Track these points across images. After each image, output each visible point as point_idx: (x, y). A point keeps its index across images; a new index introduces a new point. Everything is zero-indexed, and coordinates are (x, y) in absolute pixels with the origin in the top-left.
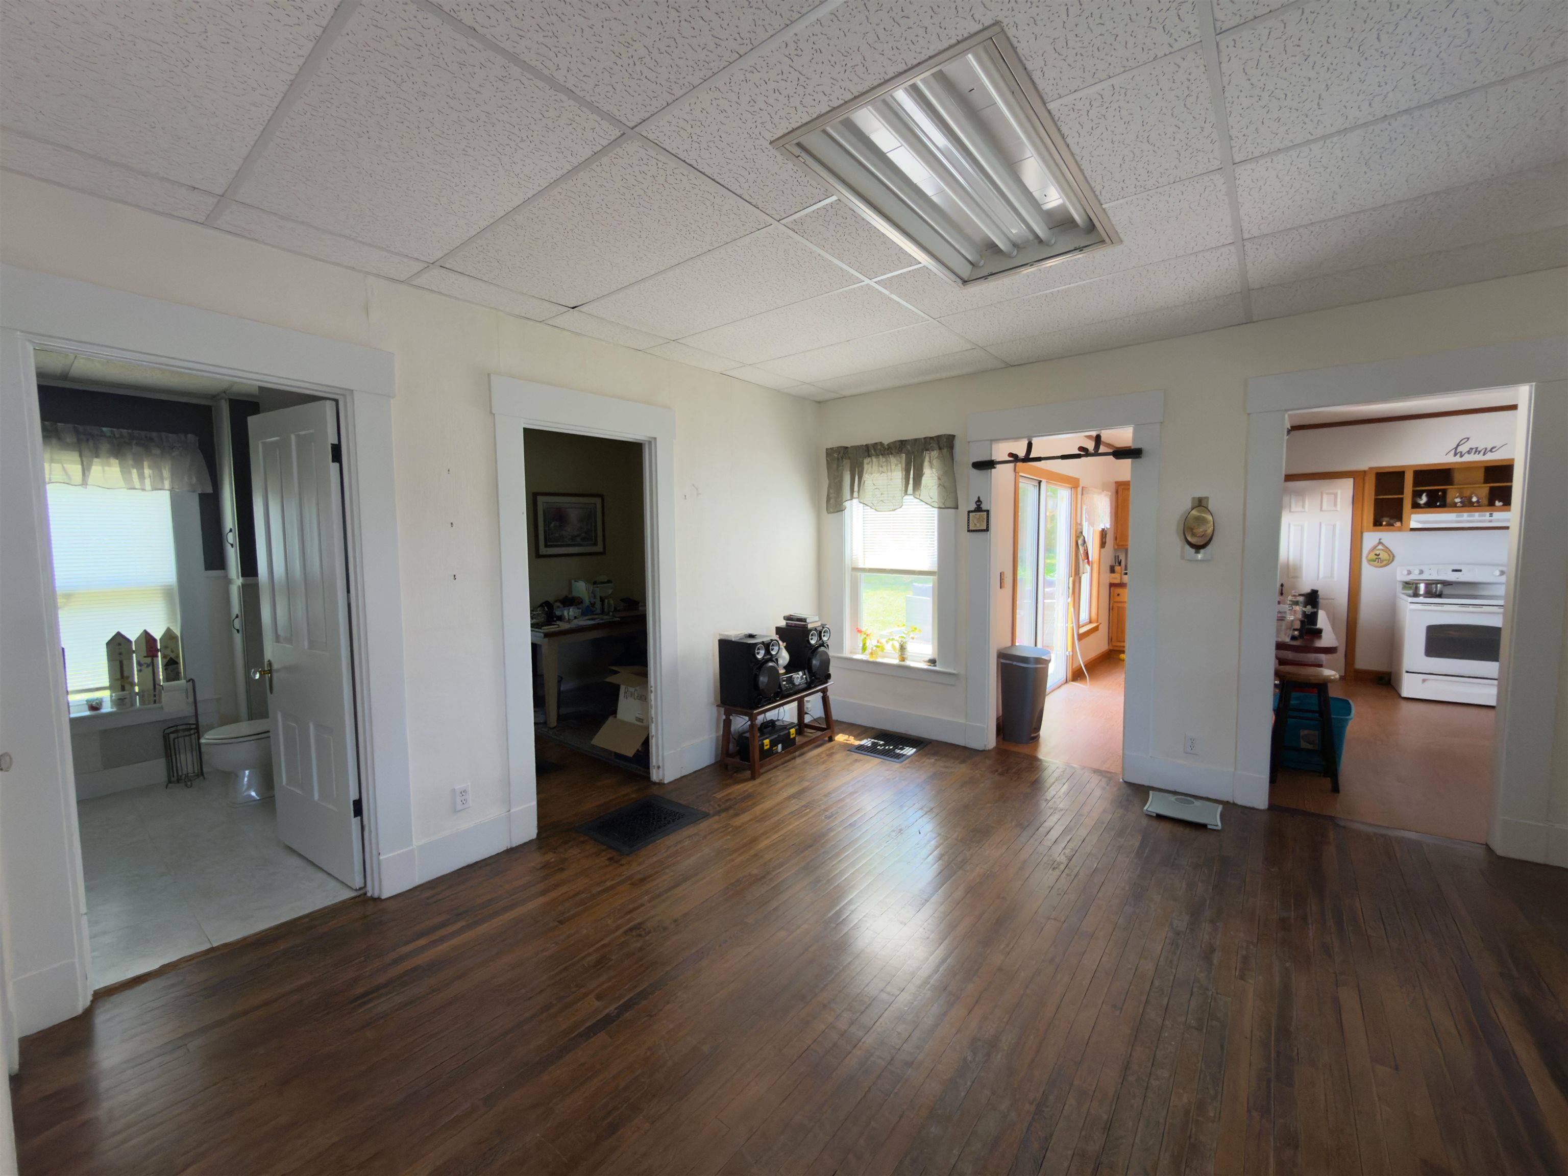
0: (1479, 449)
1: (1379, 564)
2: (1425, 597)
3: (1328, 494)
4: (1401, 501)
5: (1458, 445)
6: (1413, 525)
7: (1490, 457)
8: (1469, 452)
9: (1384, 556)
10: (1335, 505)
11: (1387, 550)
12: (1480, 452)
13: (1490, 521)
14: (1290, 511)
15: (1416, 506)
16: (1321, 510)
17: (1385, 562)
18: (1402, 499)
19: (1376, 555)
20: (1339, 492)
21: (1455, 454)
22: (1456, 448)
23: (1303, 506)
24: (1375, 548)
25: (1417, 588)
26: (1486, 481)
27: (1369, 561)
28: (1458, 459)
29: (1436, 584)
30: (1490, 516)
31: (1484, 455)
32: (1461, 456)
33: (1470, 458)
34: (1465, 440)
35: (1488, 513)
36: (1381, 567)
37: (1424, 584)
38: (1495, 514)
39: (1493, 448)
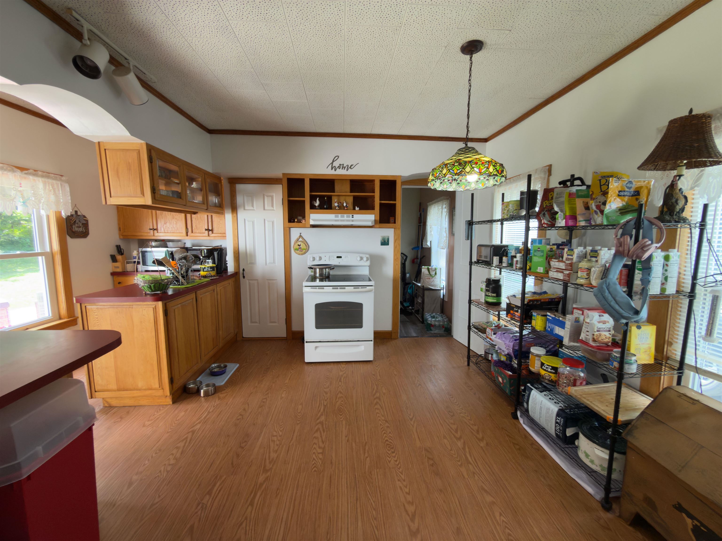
0: (344, 166)
1: (301, 252)
2: (319, 281)
3: (267, 196)
4: (304, 202)
5: (333, 161)
6: (312, 223)
7: (351, 172)
8: (339, 167)
9: (303, 246)
10: (272, 206)
11: (305, 242)
12: (345, 168)
13: (353, 221)
14: (244, 209)
15: (312, 207)
16: (264, 209)
17: (304, 251)
19: (298, 245)
20: (274, 195)
21: (332, 169)
22: (332, 163)
23: (253, 206)
24: (298, 240)
26: (351, 192)
27: (295, 250)
28: (333, 172)
29: (326, 268)
30: (353, 217)
31: (347, 170)
32: (335, 170)
33: (340, 172)
34: (337, 158)
35: (351, 215)
36: (302, 254)
37: (320, 269)
38: (355, 216)
39: (351, 166)
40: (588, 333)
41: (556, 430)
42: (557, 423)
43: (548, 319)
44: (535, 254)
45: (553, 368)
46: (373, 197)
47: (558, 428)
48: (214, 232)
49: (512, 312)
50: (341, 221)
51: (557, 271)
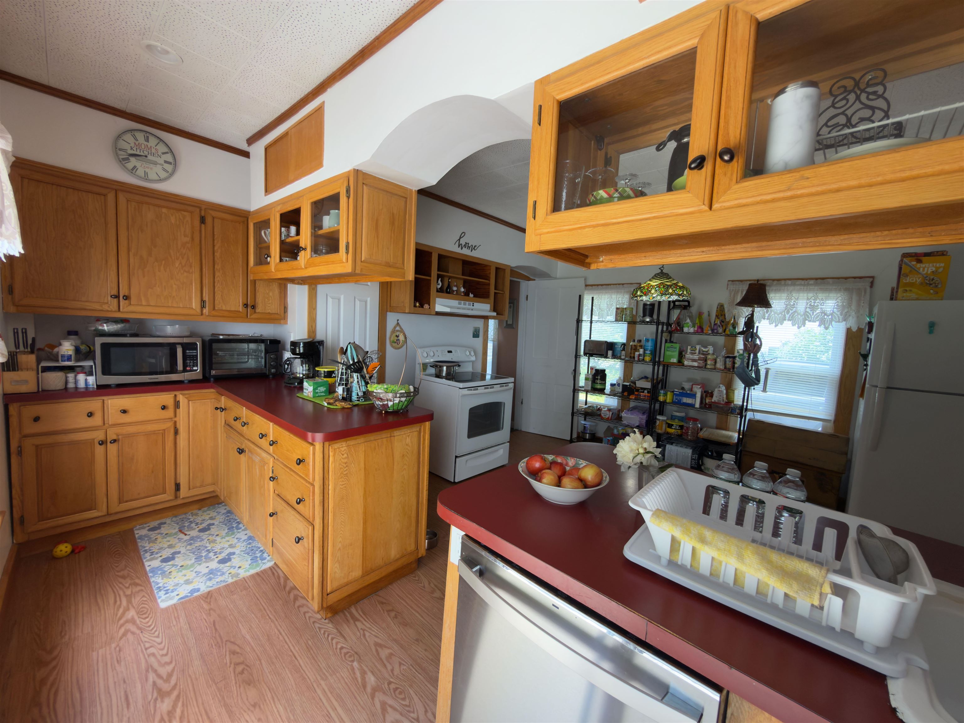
0: (469, 245)
1: (398, 346)
2: (447, 379)
4: (430, 283)
5: (460, 238)
6: (439, 308)
7: (475, 254)
8: (465, 246)
9: (401, 337)
11: (402, 331)
12: (470, 247)
13: (472, 310)
15: (437, 290)
17: (402, 344)
18: (430, 280)
19: (395, 336)
21: (459, 246)
22: (459, 240)
24: (395, 327)
25: (441, 371)
26: (463, 275)
27: (392, 343)
28: (460, 250)
29: (453, 366)
30: (473, 306)
31: (471, 251)
32: (462, 249)
33: (466, 251)
34: (463, 234)
35: (472, 303)
36: (399, 348)
37: (447, 367)
38: (475, 304)
39: (475, 246)
40: (720, 397)
41: (691, 464)
42: (692, 459)
43: (674, 394)
44: (668, 349)
45: (680, 426)
46: (489, 284)
47: (693, 462)
48: (257, 311)
49: (636, 393)
50: (469, 309)
51: (692, 361)
